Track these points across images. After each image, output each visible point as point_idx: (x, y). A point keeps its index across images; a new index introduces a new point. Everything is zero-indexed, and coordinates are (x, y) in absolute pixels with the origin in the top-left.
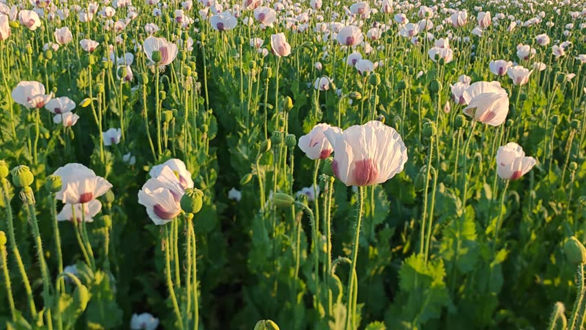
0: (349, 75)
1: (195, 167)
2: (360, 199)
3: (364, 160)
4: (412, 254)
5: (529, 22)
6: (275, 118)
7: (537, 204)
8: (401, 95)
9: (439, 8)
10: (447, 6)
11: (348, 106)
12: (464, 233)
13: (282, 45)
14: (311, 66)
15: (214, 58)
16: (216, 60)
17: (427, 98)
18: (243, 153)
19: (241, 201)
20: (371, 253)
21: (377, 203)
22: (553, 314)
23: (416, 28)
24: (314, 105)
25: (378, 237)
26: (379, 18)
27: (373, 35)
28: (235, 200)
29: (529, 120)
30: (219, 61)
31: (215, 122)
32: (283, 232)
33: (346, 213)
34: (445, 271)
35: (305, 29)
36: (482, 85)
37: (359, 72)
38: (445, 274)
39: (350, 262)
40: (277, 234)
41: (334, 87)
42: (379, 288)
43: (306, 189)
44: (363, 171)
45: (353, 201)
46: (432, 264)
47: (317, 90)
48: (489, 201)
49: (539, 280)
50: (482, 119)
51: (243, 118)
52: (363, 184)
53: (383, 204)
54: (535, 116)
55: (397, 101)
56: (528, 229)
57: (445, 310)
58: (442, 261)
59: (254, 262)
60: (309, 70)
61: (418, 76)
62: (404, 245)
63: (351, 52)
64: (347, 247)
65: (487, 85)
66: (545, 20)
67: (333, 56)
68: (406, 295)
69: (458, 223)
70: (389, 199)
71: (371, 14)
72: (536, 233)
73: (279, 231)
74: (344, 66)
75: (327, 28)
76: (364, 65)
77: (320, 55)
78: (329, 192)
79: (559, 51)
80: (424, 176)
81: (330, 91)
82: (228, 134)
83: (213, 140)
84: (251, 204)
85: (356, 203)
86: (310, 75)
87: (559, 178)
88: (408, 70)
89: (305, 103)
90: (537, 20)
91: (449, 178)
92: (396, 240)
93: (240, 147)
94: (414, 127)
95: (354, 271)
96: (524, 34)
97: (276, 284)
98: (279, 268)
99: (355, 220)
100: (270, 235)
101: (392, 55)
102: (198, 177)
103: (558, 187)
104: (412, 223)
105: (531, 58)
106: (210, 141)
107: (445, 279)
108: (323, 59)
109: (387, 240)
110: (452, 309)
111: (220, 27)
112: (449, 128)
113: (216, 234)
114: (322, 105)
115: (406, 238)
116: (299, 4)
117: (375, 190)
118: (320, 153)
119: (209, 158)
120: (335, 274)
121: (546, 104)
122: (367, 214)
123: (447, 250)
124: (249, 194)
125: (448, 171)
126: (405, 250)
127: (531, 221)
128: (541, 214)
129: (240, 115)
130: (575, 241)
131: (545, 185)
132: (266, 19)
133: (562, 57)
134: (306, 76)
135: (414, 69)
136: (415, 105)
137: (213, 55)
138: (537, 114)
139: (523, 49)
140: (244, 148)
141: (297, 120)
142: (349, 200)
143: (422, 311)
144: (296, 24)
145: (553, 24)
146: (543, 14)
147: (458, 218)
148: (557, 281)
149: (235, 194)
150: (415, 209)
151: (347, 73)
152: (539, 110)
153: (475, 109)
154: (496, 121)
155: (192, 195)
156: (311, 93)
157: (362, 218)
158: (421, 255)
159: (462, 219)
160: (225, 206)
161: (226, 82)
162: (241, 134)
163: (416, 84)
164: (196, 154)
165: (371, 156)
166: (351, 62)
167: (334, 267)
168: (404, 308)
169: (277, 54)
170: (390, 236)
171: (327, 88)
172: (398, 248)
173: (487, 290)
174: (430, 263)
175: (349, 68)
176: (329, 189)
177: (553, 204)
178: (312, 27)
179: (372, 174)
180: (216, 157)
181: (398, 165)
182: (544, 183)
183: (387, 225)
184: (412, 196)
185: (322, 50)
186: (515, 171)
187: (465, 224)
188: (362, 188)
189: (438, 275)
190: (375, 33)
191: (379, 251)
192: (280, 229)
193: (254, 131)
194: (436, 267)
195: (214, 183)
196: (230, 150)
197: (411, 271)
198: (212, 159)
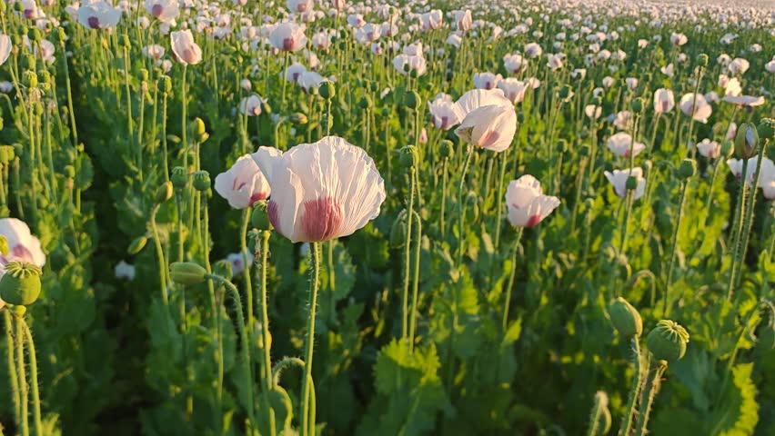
0: (289, 95)
1: (52, 231)
2: (313, 264)
3: (320, 200)
4: (391, 340)
5: (513, 31)
6: (183, 155)
7: (546, 256)
8: (361, 120)
9: (404, 13)
10: (413, 11)
11: (290, 136)
12: (463, 304)
13: (187, 47)
14: (235, 85)
15: (90, 73)
16: (93, 76)
17: (396, 123)
18: (134, 206)
19: (135, 280)
20: (332, 341)
21: (338, 270)
22: (593, 410)
23: (377, 31)
24: (241, 136)
25: (341, 318)
26: (328, 23)
27: (320, 42)
28: (125, 279)
29: (525, 150)
30: (96, 76)
31: (89, 164)
32: (197, 322)
33: (293, 287)
34: (440, 361)
35: (226, 35)
36: (479, 94)
37: (304, 89)
38: (439, 365)
39: (303, 363)
40: (189, 324)
41: (269, 109)
42: (346, 392)
43: (233, 257)
44: (319, 217)
45: (303, 268)
46: (421, 352)
47: (244, 115)
48: (491, 257)
49: (554, 357)
50: (481, 142)
51: (133, 156)
52: (318, 239)
53: (346, 271)
54: (531, 145)
55: (355, 129)
56: (537, 291)
57: (440, 415)
58: (433, 346)
59: (154, 371)
60: (233, 90)
61: (383, 95)
62: (375, 325)
63: (291, 63)
64: (297, 336)
65: (486, 93)
66: (532, 29)
67: (266, 70)
68: (386, 399)
69: (454, 291)
70: (354, 263)
71: (317, 17)
72: (547, 295)
73: (191, 321)
74: (281, 83)
75: (257, 34)
76: (310, 80)
77: (248, 69)
78: (262, 256)
79: (556, 62)
80: (404, 225)
81: (264, 116)
82: (113, 181)
83: (86, 191)
84: (149, 283)
85: (307, 271)
86: (234, 97)
87: (569, 223)
88: (369, 86)
89: (227, 134)
90: (523, 28)
91: (433, 229)
92: (365, 320)
93: (130, 200)
94: (381, 163)
95: (309, 377)
96: (510, 44)
97: (190, 402)
98: (192, 377)
99: (309, 296)
100: (179, 328)
101: (347, 68)
102: (61, 247)
103: (568, 233)
104: (385, 294)
105: (523, 70)
106: (82, 193)
107: (439, 372)
108: (252, 75)
109: (354, 322)
110: (450, 412)
111: (93, 23)
112: (427, 163)
113: (95, 333)
114: (254, 138)
115: (379, 316)
116: (217, 4)
117: (333, 252)
118: (249, 198)
119: (81, 218)
120: (279, 384)
121: (543, 129)
122: (324, 287)
123: (438, 329)
124: (146, 268)
125: (429, 219)
126: (378, 333)
127: (540, 279)
128: (552, 269)
129: (128, 152)
130: (623, 304)
131: (552, 231)
132: (164, 11)
133: (559, 70)
134: (228, 99)
135: (378, 84)
136: (382, 135)
137: (89, 70)
138: (533, 142)
139: (514, 59)
140: (135, 200)
141: (218, 159)
142: (296, 267)
143: (410, 420)
144: (211, 25)
145: (541, 34)
146: (530, 21)
147: (454, 284)
148: (580, 357)
149: (125, 270)
150: (389, 275)
151: (287, 93)
152: (536, 138)
153: (472, 129)
154: (499, 145)
155: (20, 273)
156: (235, 120)
157: (318, 292)
158: (403, 340)
159: (459, 285)
160: (111, 289)
161: (107, 107)
162: (130, 180)
163: (381, 104)
164: (52, 211)
165: (331, 192)
166: (292, 77)
167: (277, 374)
168: (383, 418)
169: (182, 61)
170: (358, 316)
171: (258, 111)
172: (368, 330)
173: (497, 382)
174: (417, 350)
175: (287, 87)
176: (262, 251)
177: (563, 256)
178: (234, 31)
179: (333, 223)
180: (92, 216)
181: (372, 207)
182: (551, 228)
183: (352, 300)
184: (383, 256)
185: (250, 63)
186: (533, 214)
187: (463, 292)
188: (316, 244)
189: (430, 366)
190: (323, 40)
191: (343, 338)
192: (193, 317)
193: (151, 175)
194: (425, 356)
195: (87, 255)
196: (116, 205)
197: (392, 363)
198: (85, 219)
